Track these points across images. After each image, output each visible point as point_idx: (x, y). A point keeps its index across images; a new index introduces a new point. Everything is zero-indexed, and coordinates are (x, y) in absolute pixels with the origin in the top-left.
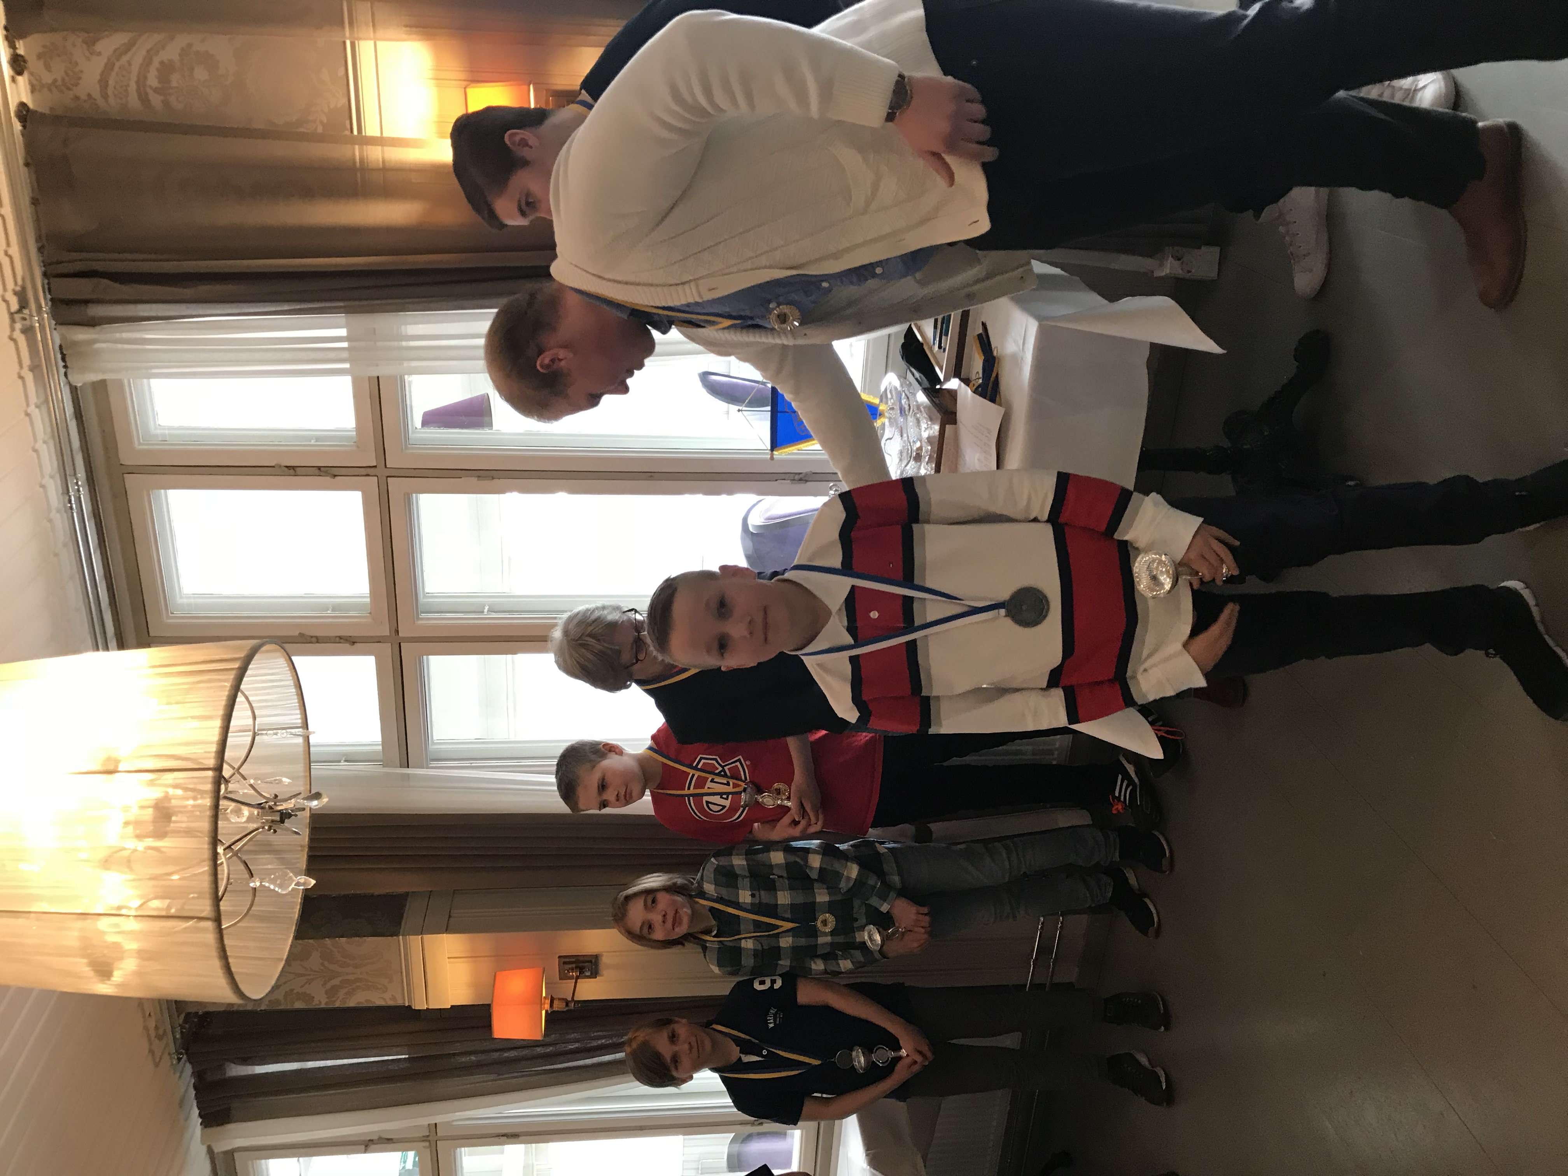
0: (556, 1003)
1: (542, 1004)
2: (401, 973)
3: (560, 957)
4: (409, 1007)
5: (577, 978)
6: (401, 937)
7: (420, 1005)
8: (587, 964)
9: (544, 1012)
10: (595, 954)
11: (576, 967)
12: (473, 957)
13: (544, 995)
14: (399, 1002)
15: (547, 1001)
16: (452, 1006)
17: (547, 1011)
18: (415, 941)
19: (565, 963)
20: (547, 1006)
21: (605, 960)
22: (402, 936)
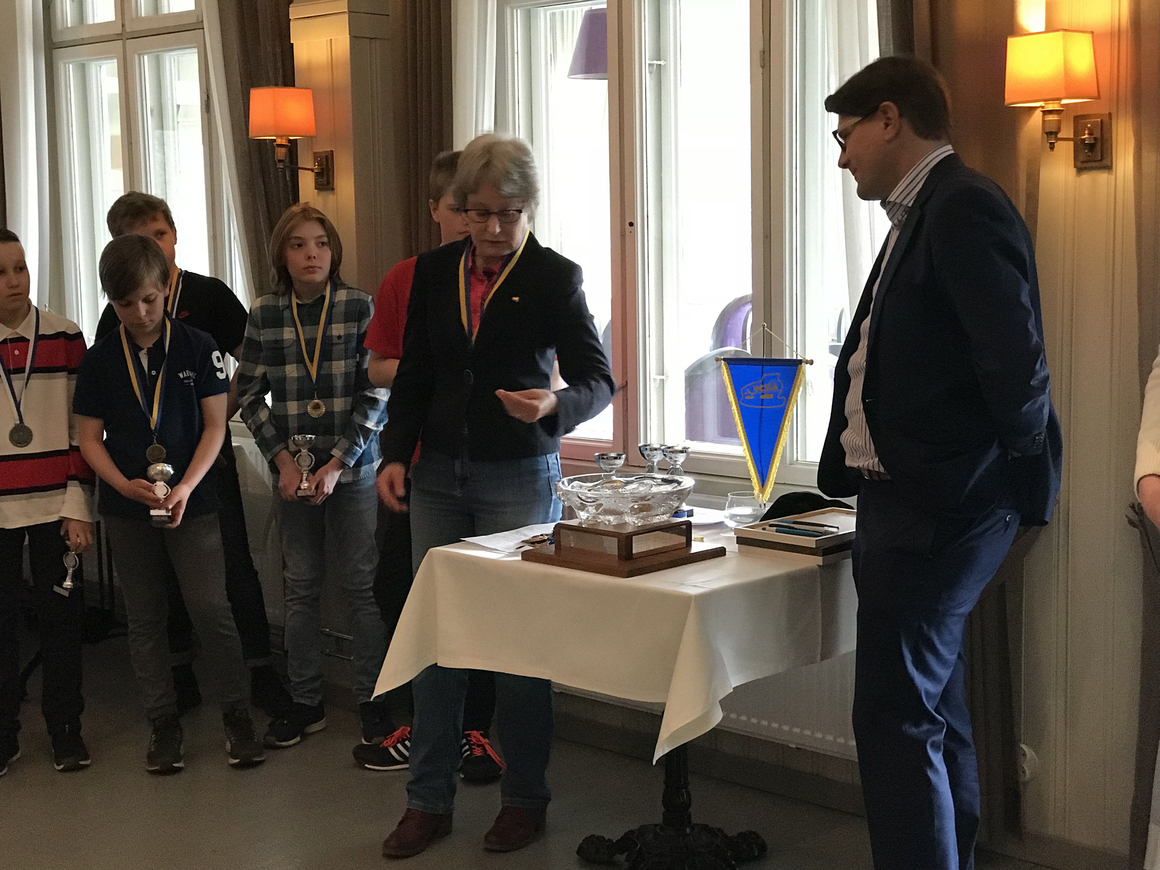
0: (283, 150)
1: (281, 137)
3: (332, 151)
5: (312, 170)
7: (294, 12)
8: (325, 178)
9: (274, 138)
10: (335, 187)
11: (322, 169)
12: (332, 64)
13: (291, 138)
15: (284, 141)
16: (293, 44)
17: (275, 140)
18: (342, 5)
19: (327, 157)
20: (279, 141)
21: (331, 197)
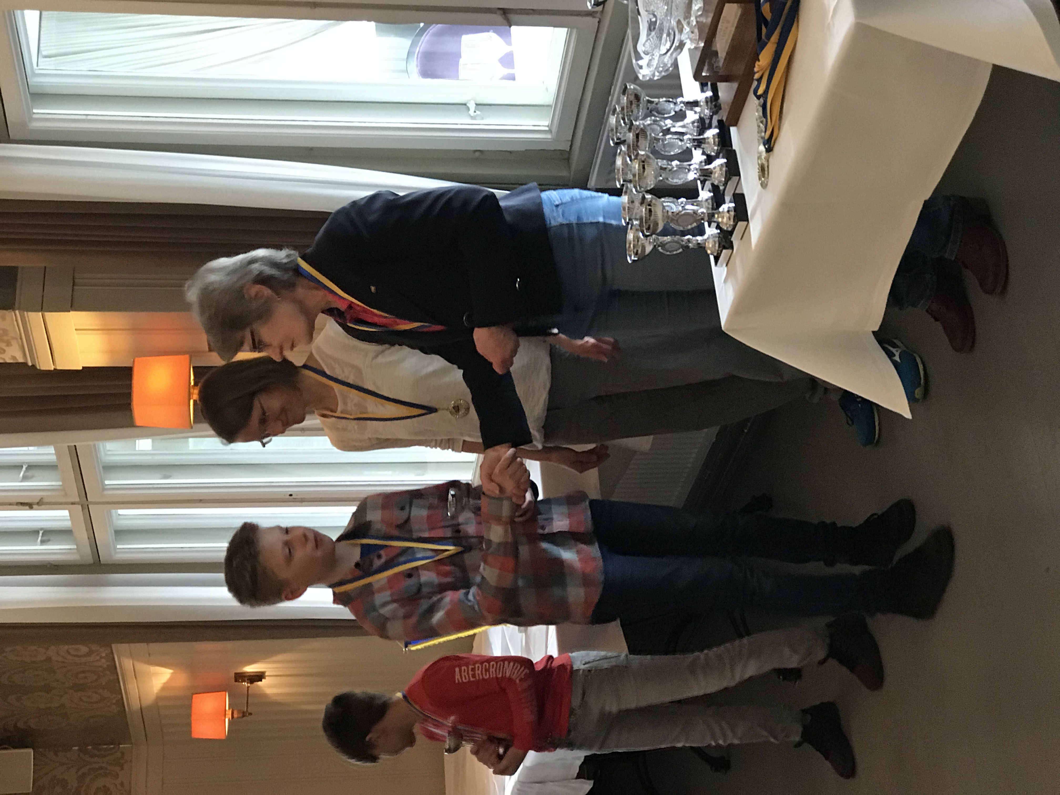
1: (190, 395)
2: (21, 339)
4: (33, 366)
6: (17, 312)
7: (46, 364)
9: (192, 402)
13: (192, 383)
14: (21, 360)
16: (83, 368)
18: (35, 318)
22: (19, 309)
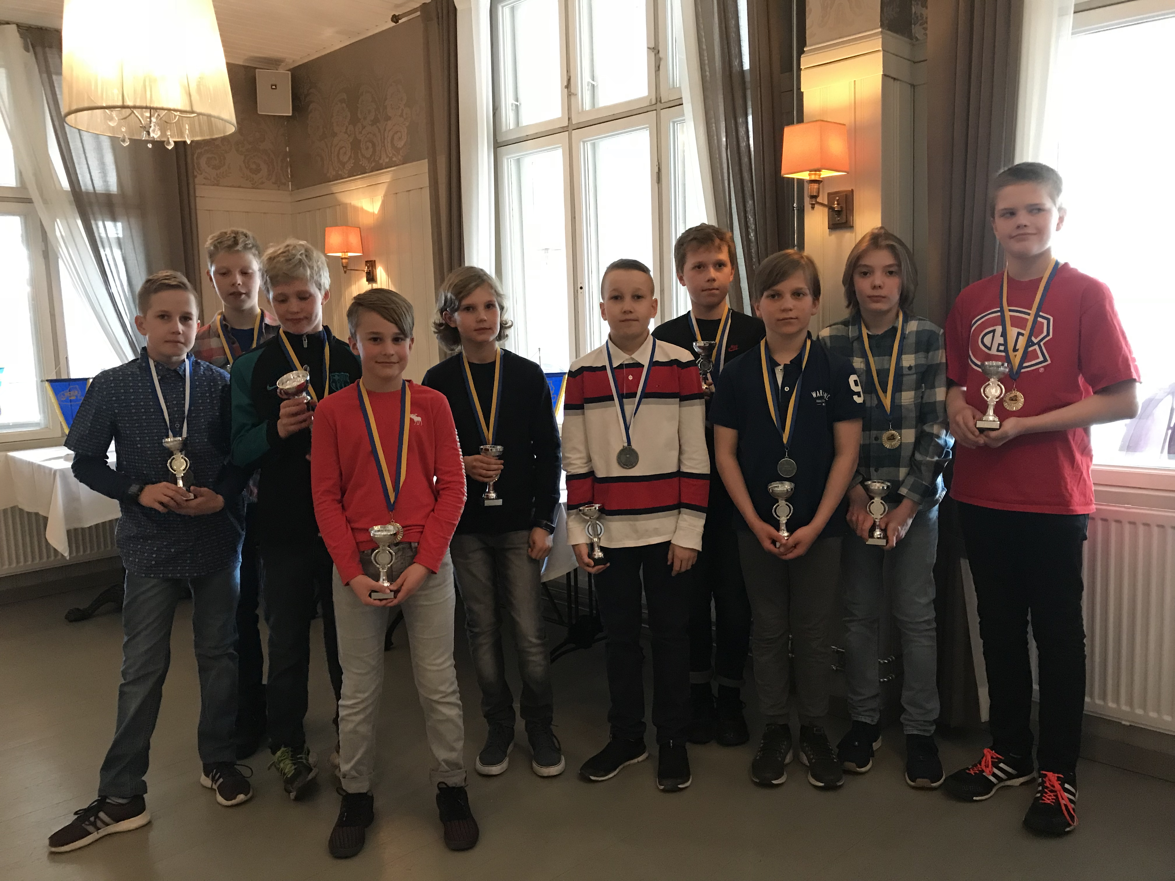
0: (816, 186)
2: (840, 38)
3: (852, 190)
4: (804, 52)
6: (880, 30)
7: (805, 61)
8: (843, 218)
9: (803, 175)
10: (854, 225)
11: (841, 207)
12: (855, 105)
14: (809, 41)
15: (816, 177)
16: (802, 93)
18: (877, 44)
19: (846, 196)
21: (848, 236)
